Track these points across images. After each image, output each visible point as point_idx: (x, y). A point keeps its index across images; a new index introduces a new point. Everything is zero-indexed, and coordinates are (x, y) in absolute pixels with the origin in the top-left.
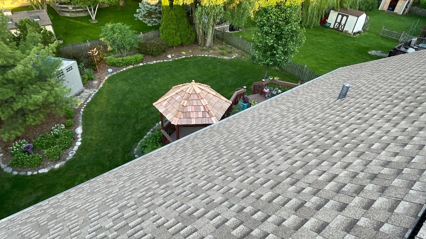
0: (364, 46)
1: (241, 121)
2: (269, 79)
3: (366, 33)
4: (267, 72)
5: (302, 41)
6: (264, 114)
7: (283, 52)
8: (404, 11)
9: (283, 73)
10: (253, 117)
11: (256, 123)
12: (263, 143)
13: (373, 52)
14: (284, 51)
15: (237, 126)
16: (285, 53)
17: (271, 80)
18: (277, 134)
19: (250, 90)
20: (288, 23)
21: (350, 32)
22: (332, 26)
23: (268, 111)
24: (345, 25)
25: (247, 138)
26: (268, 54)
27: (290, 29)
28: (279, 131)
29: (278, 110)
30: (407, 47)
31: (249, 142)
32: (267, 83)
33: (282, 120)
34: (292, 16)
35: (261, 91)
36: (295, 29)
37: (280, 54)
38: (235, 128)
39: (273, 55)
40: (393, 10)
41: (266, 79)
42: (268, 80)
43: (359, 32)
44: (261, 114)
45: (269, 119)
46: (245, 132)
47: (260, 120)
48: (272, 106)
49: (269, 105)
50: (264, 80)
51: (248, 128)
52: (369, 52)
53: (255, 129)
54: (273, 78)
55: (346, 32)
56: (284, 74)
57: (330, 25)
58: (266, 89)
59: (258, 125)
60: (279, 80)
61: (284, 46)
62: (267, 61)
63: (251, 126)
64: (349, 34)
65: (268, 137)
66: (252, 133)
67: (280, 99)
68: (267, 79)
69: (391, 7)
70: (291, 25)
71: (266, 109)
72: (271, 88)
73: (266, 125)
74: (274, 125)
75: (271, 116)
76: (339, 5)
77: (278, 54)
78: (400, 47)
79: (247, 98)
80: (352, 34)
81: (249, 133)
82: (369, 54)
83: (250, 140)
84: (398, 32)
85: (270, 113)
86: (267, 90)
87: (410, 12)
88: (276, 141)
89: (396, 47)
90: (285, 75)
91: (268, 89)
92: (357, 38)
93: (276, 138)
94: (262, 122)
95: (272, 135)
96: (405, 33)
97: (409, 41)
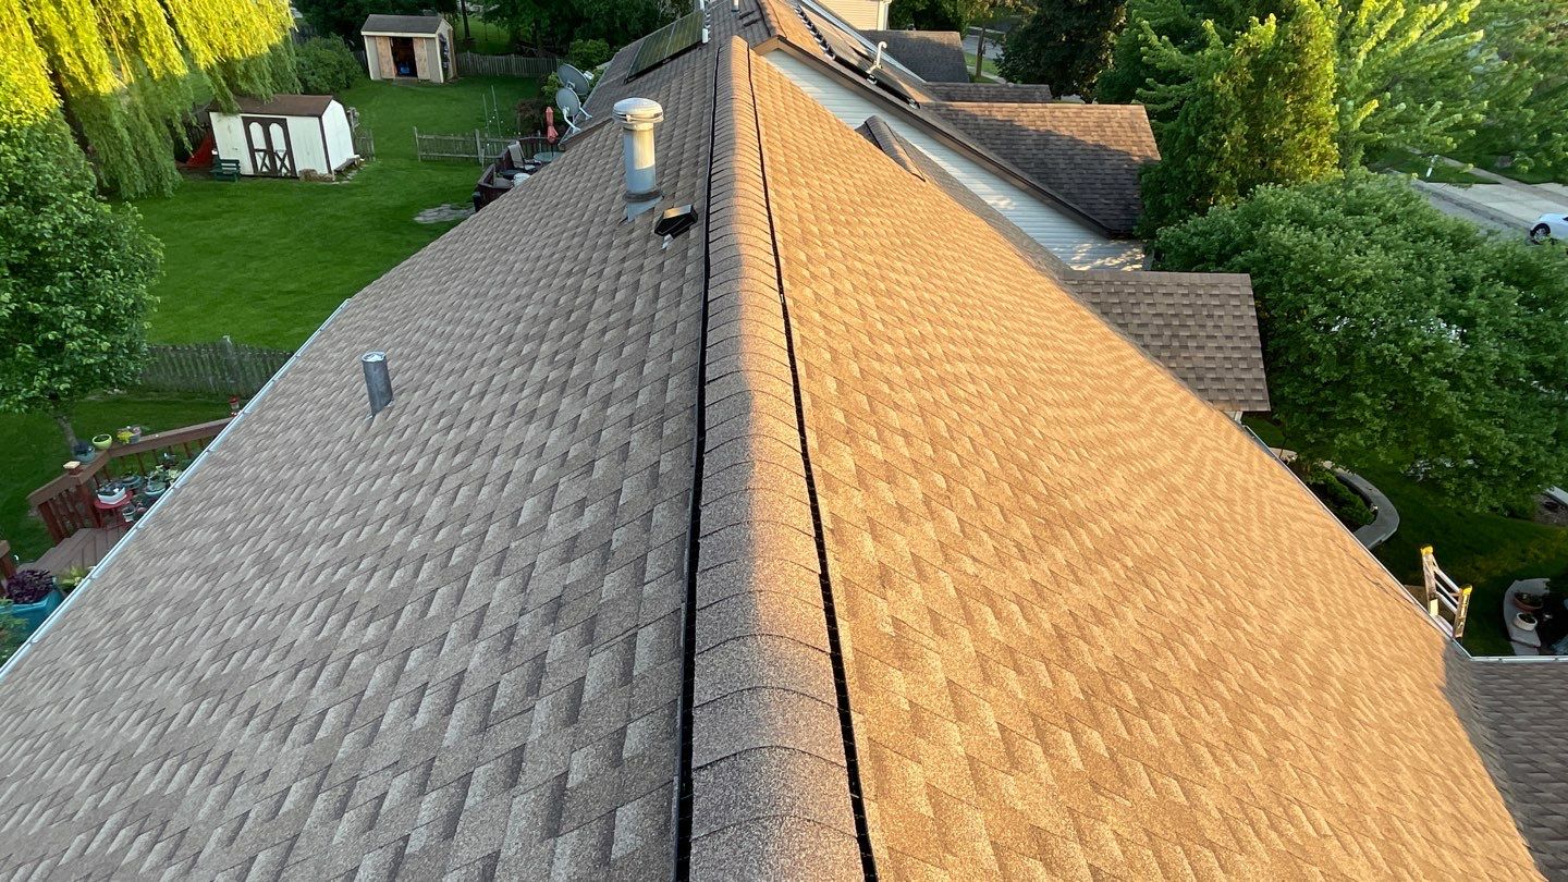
0: (391, 203)
1: (33, 695)
2: (97, 449)
3: (377, 163)
4: (68, 427)
5: (149, 255)
6: (127, 606)
7: (88, 322)
8: (445, 70)
9: (152, 401)
10: (85, 643)
11: (109, 666)
12: (171, 729)
13: (428, 216)
14: (94, 318)
15: (17, 733)
16: (107, 323)
17: (109, 450)
18: (214, 659)
19: (33, 530)
20: (37, 204)
21: (322, 170)
22: (247, 169)
23: (143, 584)
24: (289, 152)
25: (91, 756)
26: (24, 355)
27: (65, 225)
28: (220, 639)
29: (184, 558)
30: (509, 173)
31: (108, 762)
32: (98, 467)
33: (217, 589)
34: (39, 172)
35: (90, 513)
36: (86, 219)
37: (82, 335)
38: (15, 746)
39: (51, 350)
40: (413, 72)
41: (82, 457)
42: (92, 455)
43: (351, 166)
44: (117, 613)
45: (161, 614)
46: (76, 733)
47: (123, 640)
48: (151, 555)
49: (136, 557)
50: (72, 464)
51: (81, 705)
52: (418, 219)
53: (114, 692)
54: (115, 439)
55: (308, 174)
56: (158, 403)
57: (238, 167)
58: (105, 493)
59: (124, 666)
60: (144, 434)
61: (82, 295)
62: (36, 384)
63: (90, 690)
64: (322, 178)
65: (185, 692)
66: (108, 718)
67: (176, 508)
68: (85, 452)
69: (405, 66)
70: (60, 209)
71: (129, 580)
72: (128, 479)
73: (158, 644)
74: (189, 626)
75: (166, 599)
76: (227, 90)
77: (71, 337)
78: (490, 179)
79: (33, 572)
80: (333, 176)
81: (93, 726)
82: (418, 225)
83: (109, 753)
84: (463, 135)
85: (155, 586)
86: (116, 497)
87: (460, 70)
88: (220, 686)
89: (481, 181)
90: (165, 403)
91: (116, 490)
92: (357, 186)
93: (216, 677)
94: (137, 641)
95: (195, 675)
96: (482, 136)
97: (503, 155)
